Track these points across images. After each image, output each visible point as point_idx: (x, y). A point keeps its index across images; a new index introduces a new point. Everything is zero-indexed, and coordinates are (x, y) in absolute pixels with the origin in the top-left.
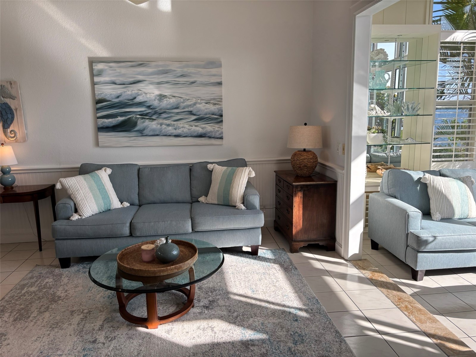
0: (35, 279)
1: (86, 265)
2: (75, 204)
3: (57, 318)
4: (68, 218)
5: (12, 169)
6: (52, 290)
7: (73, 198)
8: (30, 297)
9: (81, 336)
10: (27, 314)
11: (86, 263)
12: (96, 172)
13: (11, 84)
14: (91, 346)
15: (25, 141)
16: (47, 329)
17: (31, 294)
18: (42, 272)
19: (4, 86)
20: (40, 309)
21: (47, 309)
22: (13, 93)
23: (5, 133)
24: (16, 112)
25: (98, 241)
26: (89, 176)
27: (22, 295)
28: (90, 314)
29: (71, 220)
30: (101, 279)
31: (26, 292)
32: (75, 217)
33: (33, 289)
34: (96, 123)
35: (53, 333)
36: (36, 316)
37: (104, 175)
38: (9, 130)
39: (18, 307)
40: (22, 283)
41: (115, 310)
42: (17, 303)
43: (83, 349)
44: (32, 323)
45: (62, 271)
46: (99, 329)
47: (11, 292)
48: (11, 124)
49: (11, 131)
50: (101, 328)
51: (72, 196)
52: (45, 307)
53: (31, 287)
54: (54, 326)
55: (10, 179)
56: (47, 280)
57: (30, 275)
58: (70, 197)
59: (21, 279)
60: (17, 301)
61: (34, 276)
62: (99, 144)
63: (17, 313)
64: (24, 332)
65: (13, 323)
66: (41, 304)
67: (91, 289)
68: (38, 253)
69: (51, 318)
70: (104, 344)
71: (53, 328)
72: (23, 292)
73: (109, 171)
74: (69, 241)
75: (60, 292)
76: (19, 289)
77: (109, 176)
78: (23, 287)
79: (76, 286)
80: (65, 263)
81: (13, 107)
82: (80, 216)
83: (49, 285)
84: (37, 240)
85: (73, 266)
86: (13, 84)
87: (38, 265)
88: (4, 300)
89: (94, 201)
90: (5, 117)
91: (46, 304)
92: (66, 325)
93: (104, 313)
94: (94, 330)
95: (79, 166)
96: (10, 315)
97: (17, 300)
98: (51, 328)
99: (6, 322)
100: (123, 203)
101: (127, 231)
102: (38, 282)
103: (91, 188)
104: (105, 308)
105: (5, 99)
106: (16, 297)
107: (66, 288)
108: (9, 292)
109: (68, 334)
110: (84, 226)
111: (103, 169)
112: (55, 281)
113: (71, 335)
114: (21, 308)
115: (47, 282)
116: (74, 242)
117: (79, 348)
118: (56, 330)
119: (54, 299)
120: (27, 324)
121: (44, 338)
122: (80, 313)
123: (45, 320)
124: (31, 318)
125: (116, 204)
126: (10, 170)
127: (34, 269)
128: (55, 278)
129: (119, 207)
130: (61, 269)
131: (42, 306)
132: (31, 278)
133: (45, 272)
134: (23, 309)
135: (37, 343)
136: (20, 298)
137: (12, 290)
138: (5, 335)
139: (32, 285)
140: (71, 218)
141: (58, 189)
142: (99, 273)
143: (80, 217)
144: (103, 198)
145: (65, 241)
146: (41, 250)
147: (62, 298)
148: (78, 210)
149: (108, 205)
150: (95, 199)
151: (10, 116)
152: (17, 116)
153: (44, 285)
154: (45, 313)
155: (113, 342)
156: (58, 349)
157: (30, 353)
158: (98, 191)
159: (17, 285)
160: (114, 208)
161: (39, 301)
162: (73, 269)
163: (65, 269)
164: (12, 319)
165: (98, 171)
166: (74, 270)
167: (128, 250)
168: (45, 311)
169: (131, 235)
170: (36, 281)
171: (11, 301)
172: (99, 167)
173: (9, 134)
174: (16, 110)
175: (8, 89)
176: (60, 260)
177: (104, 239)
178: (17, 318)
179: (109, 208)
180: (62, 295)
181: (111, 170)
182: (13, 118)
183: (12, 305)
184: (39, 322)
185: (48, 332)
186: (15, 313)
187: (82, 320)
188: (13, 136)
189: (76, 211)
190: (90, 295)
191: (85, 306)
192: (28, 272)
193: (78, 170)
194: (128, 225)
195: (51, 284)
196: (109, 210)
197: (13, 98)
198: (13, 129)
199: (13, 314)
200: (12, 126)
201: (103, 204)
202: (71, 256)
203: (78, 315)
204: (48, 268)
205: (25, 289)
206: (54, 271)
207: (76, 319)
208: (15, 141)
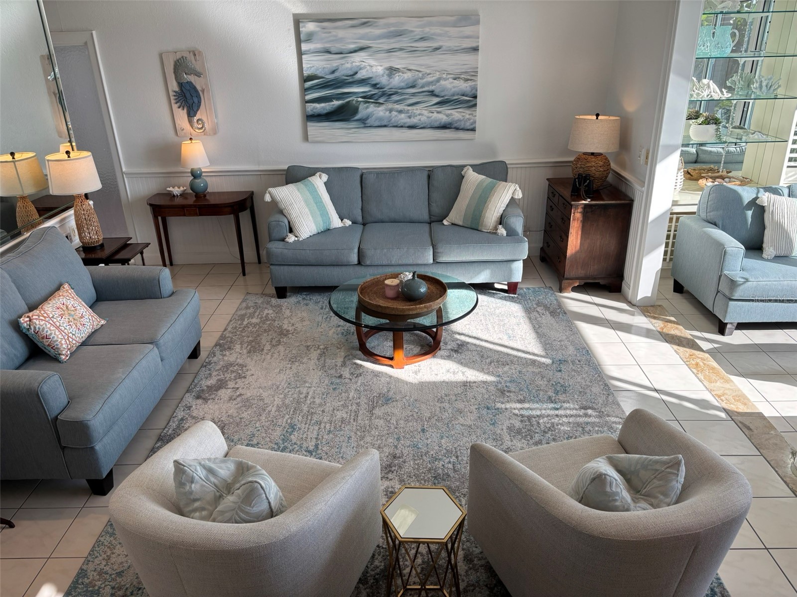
0: (252, 310)
1: (305, 296)
2: (289, 222)
3: (294, 352)
4: (283, 240)
5: (203, 170)
6: (276, 322)
7: (286, 215)
8: (255, 330)
9: (325, 371)
10: (259, 346)
11: (305, 293)
12: (309, 178)
13: (195, 55)
14: (338, 381)
15: (215, 134)
16: (287, 362)
17: (254, 326)
18: (257, 301)
19: (186, 58)
20: (271, 342)
21: (279, 342)
22: (198, 69)
23: (190, 122)
24: (203, 94)
25: (321, 269)
26: (302, 185)
27: (245, 327)
28: (327, 350)
29: (288, 242)
30: (328, 315)
31: (248, 323)
32: (291, 239)
33: (254, 320)
34: (304, 109)
35: (294, 367)
36: (269, 349)
37: (319, 182)
38: (195, 119)
39: (246, 339)
40: (240, 313)
41: (353, 348)
42: (244, 334)
43: (331, 383)
44: (269, 357)
45: (279, 302)
46: (342, 364)
47: (232, 323)
48: (198, 110)
49: (198, 120)
50: (344, 364)
51: (285, 212)
52: (276, 340)
53: (252, 318)
54: (292, 360)
55: (202, 185)
56: (266, 312)
57: (244, 305)
58: (281, 212)
59: (235, 309)
60: (243, 332)
61: (250, 305)
62: (308, 138)
63: (248, 346)
64: (264, 364)
65: (248, 355)
66: (271, 337)
67: (320, 324)
68: (241, 277)
69: (287, 352)
70: (351, 379)
71: (293, 362)
72: (245, 323)
73: (325, 177)
74: (286, 267)
75: (287, 325)
76: (238, 320)
77: (325, 183)
78: (242, 317)
79: (302, 320)
80: (281, 293)
81: (199, 88)
82: (296, 237)
83: (271, 317)
84: (239, 261)
85: (290, 296)
86: (197, 56)
87: (250, 293)
88: (227, 331)
89: (311, 218)
90: (190, 102)
91: (276, 337)
92: (305, 360)
93: (342, 350)
94: (336, 366)
95: (286, 167)
96: (242, 347)
97: (241, 331)
98: (290, 362)
99: (240, 353)
100: (343, 221)
101: (354, 258)
102: (257, 314)
103: (306, 202)
104: (342, 345)
105: (189, 76)
106: (239, 328)
107: (292, 322)
108: (229, 323)
109: (311, 368)
110: (304, 251)
111: (318, 174)
112: (276, 313)
113: (314, 370)
114: (250, 340)
115: (268, 314)
116: (292, 268)
117: (326, 382)
118: (297, 364)
119: (283, 333)
120: (263, 356)
121: (287, 371)
122: (316, 349)
123: (282, 354)
124: (265, 351)
125: (336, 223)
126: (201, 172)
127: (246, 298)
128: (274, 309)
129: (340, 226)
130: (277, 299)
131: (272, 339)
132: (247, 308)
133: (260, 302)
134: (253, 341)
135: (282, 375)
136: (244, 329)
137: (231, 321)
138: (246, 366)
139: (252, 316)
140: (287, 239)
141: (268, 202)
142: (324, 307)
143: (296, 239)
144: (321, 214)
145: (282, 267)
146: (244, 274)
147: (291, 332)
148: (294, 229)
149: (328, 223)
150: (312, 217)
151: (196, 100)
152: (204, 99)
153: (266, 317)
154: (278, 346)
155: (360, 378)
156: (305, 382)
157: (278, 384)
158: (315, 205)
159: (235, 315)
160: (334, 227)
161: (266, 334)
162: (291, 300)
163: (282, 300)
164: (245, 351)
165: (311, 177)
166: (293, 301)
168: (278, 345)
169: (359, 263)
170: (255, 312)
171: (235, 332)
172: (312, 172)
173: (196, 125)
174: (203, 91)
175: (191, 63)
176: (276, 288)
177: (328, 267)
178: (250, 350)
179: (328, 228)
180: (290, 328)
181: (327, 176)
182: (199, 102)
183: (239, 337)
184: (276, 356)
185: (289, 366)
186: (246, 345)
187: (321, 355)
188: (200, 126)
189: (291, 231)
190: (321, 330)
191: (320, 342)
192: (241, 300)
193: (285, 173)
194: (356, 250)
195: (272, 315)
196: (329, 229)
197: (198, 75)
198: (200, 118)
199: (244, 346)
200: (199, 112)
201: (322, 223)
202: (288, 285)
203: (315, 350)
204: (262, 297)
205: (246, 320)
206: (270, 302)
207: (315, 354)
208: (203, 133)
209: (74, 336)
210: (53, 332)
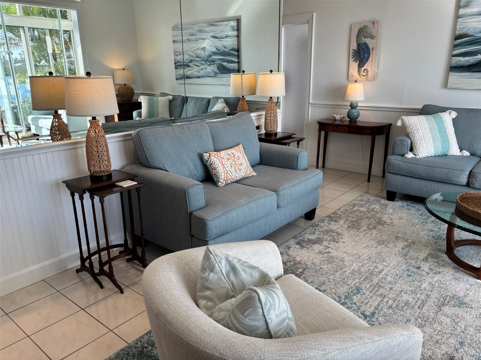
0: (364, 203)
1: (410, 204)
2: (412, 143)
3: (383, 237)
4: (403, 155)
5: (359, 105)
6: (379, 214)
7: (410, 137)
8: (360, 215)
9: (406, 259)
10: (358, 226)
11: (410, 202)
12: (440, 114)
13: (374, 24)
14: (415, 270)
15: (374, 80)
16: (375, 243)
17: (361, 212)
18: (370, 198)
19: (367, 26)
20: (369, 225)
21: (375, 228)
22: (374, 33)
23: (359, 71)
24: (373, 51)
25: (429, 183)
26: (431, 117)
27: (354, 211)
28: (414, 244)
29: (406, 157)
30: (425, 220)
31: (357, 210)
32: (410, 155)
33: (362, 209)
34: (450, 61)
35: (379, 248)
36: (365, 229)
37: (448, 118)
38: (363, 69)
39: (350, 219)
40: (354, 202)
41: (440, 250)
42: (350, 215)
43: (407, 270)
44: (362, 234)
45: (387, 203)
46: (423, 259)
47: (345, 206)
48: (366, 63)
49: (364, 70)
50: (426, 260)
51: (410, 135)
52: (373, 225)
53: (362, 207)
54: (380, 242)
55: (356, 114)
56: (374, 206)
57: (360, 198)
58: (408, 136)
59: (352, 199)
60: (350, 214)
61: (363, 199)
62: (447, 84)
63: (350, 223)
64: (356, 238)
65: (347, 229)
66: (370, 222)
67: (415, 225)
68: (366, 183)
69: (378, 235)
70: (428, 273)
71: (380, 244)
72: (355, 209)
73: (454, 114)
74: (399, 177)
75: (386, 218)
76: (351, 206)
77: (453, 120)
78: (354, 205)
79: (401, 218)
80: (391, 196)
81: (370, 47)
82: (415, 155)
83: (376, 210)
84: (368, 174)
85: (397, 201)
86: (375, 24)
87: (367, 193)
88: (340, 210)
89: (432, 142)
90: (362, 57)
91: (374, 224)
92: (391, 245)
93: (428, 249)
94: (418, 258)
95: (421, 107)
96: (345, 223)
97: (350, 213)
98: (378, 243)
99: (342, 226)
100: (462, 152)
102: (367, 205)
103: (431, 130)
104: (429, 245)
105: (366, 39)
106: (349, 211)
107: (391, 217)
108: (344, 206)
109: (393, 253)
110: (417, 166)
111: (448, 112)
112: (381, 209)
113: (396, 255)
114: (353, 220)
115: (375, 208)
116: (404, 178)
117: (403, 267)
118: (383, 246)
119: (380, 222)
120: (358, 233)
121: (372, 248)
122: (404, 241)
123: (373, 236)
124: (361, 230)
125: (455, 150)
126: (357, 106)
127: (363, 195)
128: (381, 206)
129: (457, 155)
130: (386, 201)
131: (370, 224)
132: (361, 200)
133: (372, 199)
134: (355, 221)
135: (366, 250)
136: (352, 212)
137: (345, 205)
138: (342, 235)
139: (362, 206)
140: (406, 155)
141: (398, 126)
142: (424, 215)
143: (414, 156)
144: (442, 141)
145: (396, 176)
146: (369, 181)
147: (388, 224)
148: (414, 149)
149: (446, 150)
150: (433, 141)
151: (366, 55)
152: (372, 55)
153: (372, 209)
154: (373, 230)
155: (438, 275)
156: (384, 261)
157: (361, 255)
158: (438, 133)
159: (350, 203)
160: (451, 154)
161: (367, 220)
162: (398, 204)
163: (390, 202)
164: (346, 226)
165: (442, 113)
166: (398, 205)
167: (470, 195)
168: (373, 229)
169: (468, 185)
170: (365, 204)
171: (345, 213)
172: (444, 110)
173: (362, 73)
174: (373, 49)
175: (370, 29)
176: (388, 192)
177: (436, 182)
178: (350, 226)
179: (446, 153)
180: (388, 221)
181: (456, 114)
182: (368, 57)
183: (346, 216)
184: (367, 235)
185: (376, 245)
186: (349, 222)
187: (406, 246)
188: (365, 74)
189: (411, 150)
190: (414, 229)
191: (409, 237)
192: (359, 195)
193: (419, 111)
194: (467, 173)
195: (378, 209)
196: (446, 155)
197: (372, 37)
198: (366, 68)
199: (347, 222)
200: (366, 65)
201: (441, 147)
202: (398, 191)
203: (402, 241)
204: (375, 197)
205: (357, 207)
206: (380, 201)
207: (401, 244)
208: (365, 79)
209: (231, 174)
210: (219, 166)
